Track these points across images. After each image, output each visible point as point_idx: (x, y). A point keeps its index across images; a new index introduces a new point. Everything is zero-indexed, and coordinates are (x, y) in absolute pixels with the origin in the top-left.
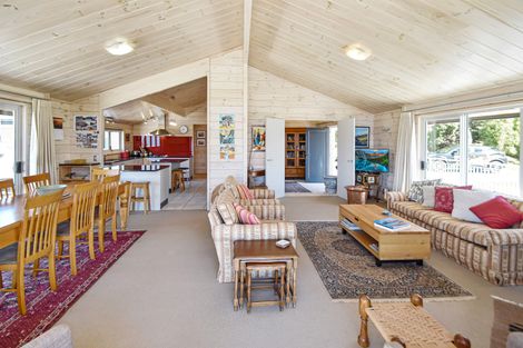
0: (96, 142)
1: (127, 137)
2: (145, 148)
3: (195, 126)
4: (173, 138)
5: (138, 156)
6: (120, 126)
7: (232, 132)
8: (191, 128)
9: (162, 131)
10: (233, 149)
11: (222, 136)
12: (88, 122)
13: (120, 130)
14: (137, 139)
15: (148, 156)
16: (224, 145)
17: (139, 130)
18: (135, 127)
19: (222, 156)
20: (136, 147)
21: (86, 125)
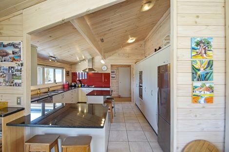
0: (19, 78)
1: (67, 73)
2: (79, 80)
3: (111, 65)
4: (98, 73)
5: (75, 86)
6: (63, 65)
7: (210, 64)
8: (110, 67)
9: (91, 69)
10: (211, 89)
11: (195, 70)
12: (10, 50)
13: (62, 68)
14: (74, 74)
15: (81, 87)
16: (198, 84)
17: (75, 68)
18: (73, 66)
19: (196, 99)
20: (74, 81)
21: (7, 54)
